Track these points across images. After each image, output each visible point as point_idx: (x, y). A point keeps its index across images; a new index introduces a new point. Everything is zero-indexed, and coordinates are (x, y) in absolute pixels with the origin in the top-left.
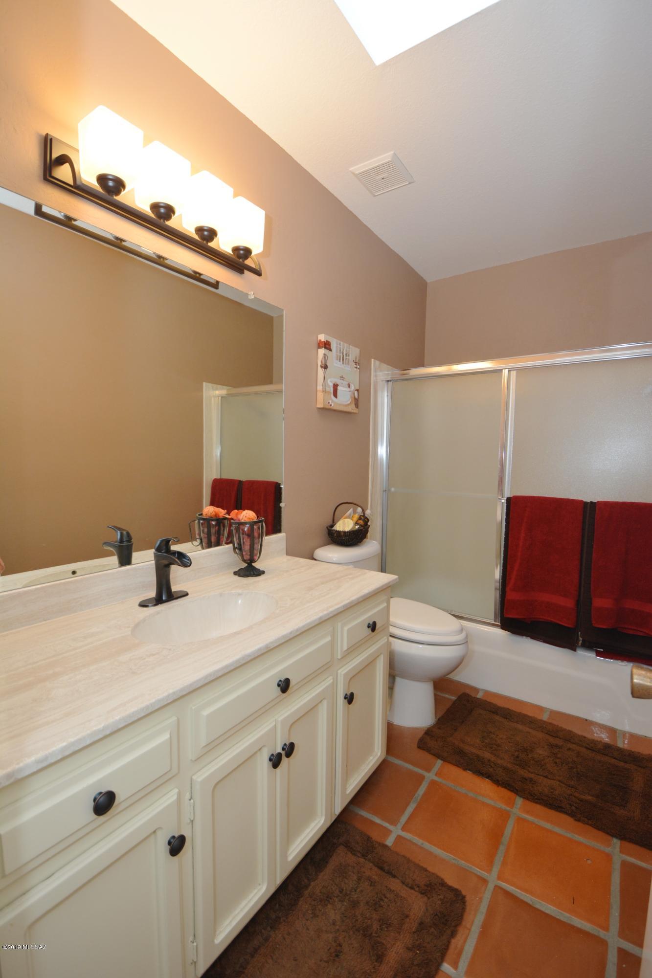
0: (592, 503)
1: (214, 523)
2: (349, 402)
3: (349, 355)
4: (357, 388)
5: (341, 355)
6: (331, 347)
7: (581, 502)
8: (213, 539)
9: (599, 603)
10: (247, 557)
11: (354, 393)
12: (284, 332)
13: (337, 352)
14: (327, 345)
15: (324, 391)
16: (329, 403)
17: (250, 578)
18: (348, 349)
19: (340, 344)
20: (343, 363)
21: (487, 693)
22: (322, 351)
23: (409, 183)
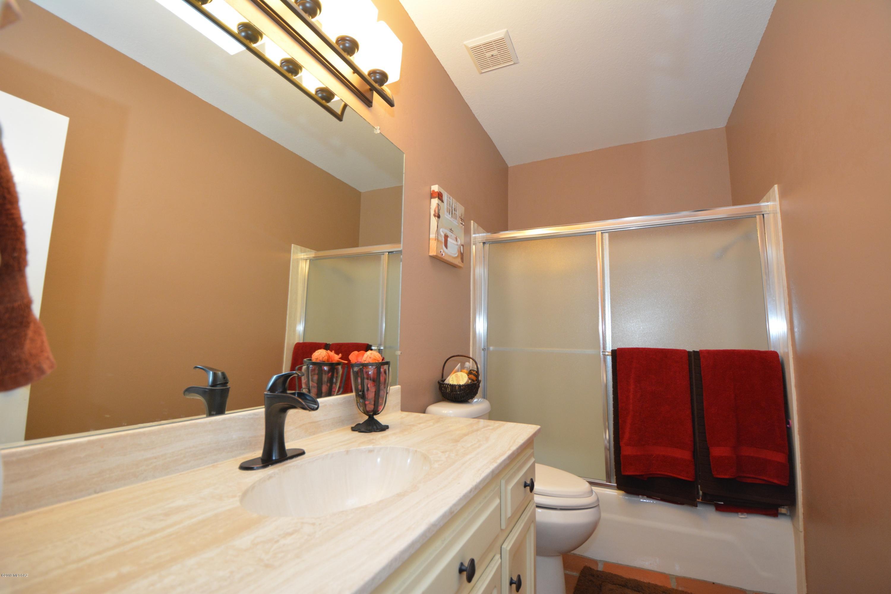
0: (694, 351)
1: (326, 368)
2: (456, 255)
3: (456, 210)
4: (463, 244)
5: (451, 208)
6: (443, 199)
7: (684, 351)
8: (325, 388)
9: (717, 451)
10: (370, 407)
11: (460, 248)
12: (404, 175)
13: (447, 205)
14: (440, 196)
15: (437, 239)
16: (441, 252)
17: (373, 433)
18: (456, 205)
19: (450, 198)
20: (452, 217)
21: (606, 564)
22: (435, 202)
23: (514, 64)
